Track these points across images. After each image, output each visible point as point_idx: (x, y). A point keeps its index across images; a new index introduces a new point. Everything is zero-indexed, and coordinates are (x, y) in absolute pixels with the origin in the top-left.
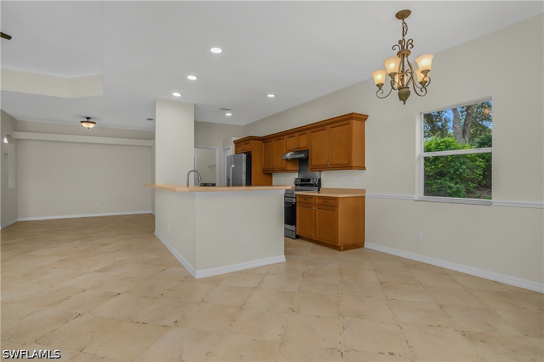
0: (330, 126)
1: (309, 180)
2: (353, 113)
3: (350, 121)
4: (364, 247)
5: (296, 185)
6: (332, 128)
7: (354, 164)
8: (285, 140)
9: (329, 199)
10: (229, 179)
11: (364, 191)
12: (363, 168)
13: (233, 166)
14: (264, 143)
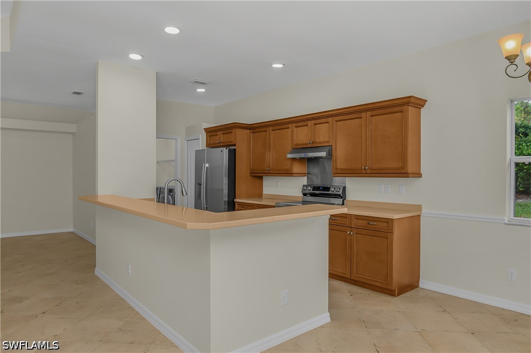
0: (369, 113)
1: (328, 189)
2: (411, 96)
3: (404, 108)
4: (418, 286)
5: (305, 195)
6: (372, 116)
7: (410, 169)
8: (289, 130)
9: (375, 221)
10: (200, 185)
11: (419, 208)
12: (418, 175)
13: (207, 165)
14: (252, 133)
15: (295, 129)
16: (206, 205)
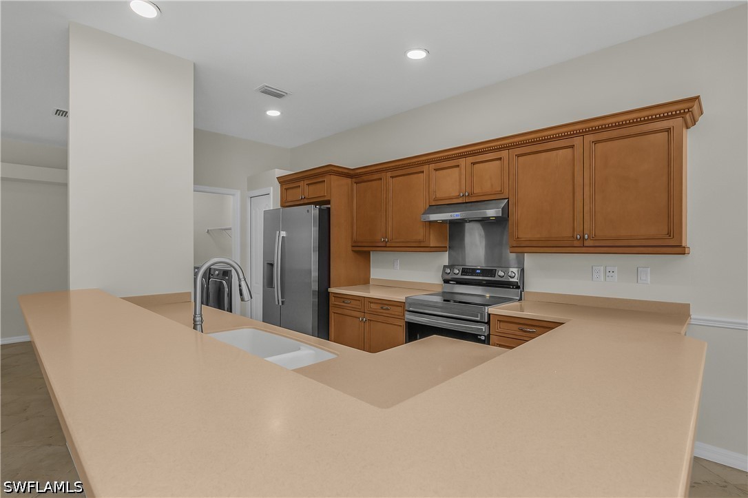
1: (492, 273)
5: (446, 281)
8: (423, 176)
10: (272, 265)
13: (283, 234)
14: (356, 183)
15: (434, 172)
16: (282, 298)
